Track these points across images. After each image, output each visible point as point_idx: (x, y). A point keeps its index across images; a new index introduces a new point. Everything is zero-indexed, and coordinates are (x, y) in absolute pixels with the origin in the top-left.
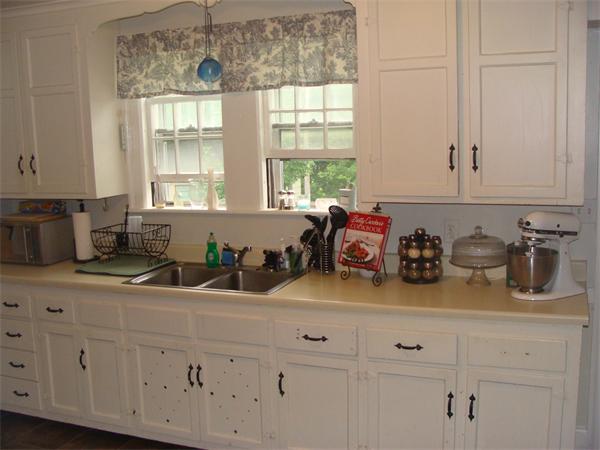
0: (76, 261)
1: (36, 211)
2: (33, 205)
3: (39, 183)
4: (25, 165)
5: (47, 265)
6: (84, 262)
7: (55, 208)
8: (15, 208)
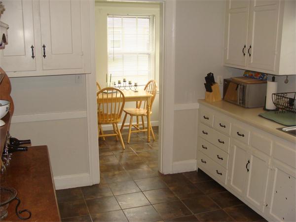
0: (265, 109)
1: (251, 77)
2: (250, 73)
3: (252, 62)
4: (246, 51)
5: (248, 108)
6: (268, 110)
7: (260, 77)
8: (242, 74)
